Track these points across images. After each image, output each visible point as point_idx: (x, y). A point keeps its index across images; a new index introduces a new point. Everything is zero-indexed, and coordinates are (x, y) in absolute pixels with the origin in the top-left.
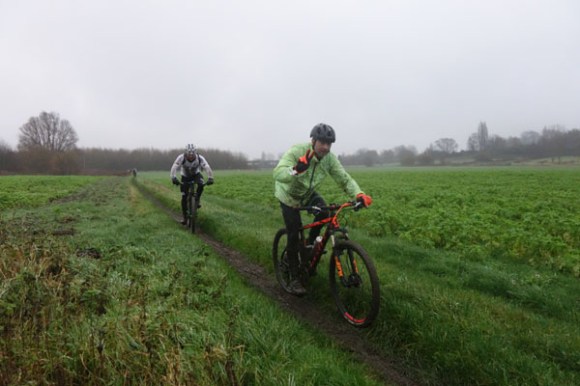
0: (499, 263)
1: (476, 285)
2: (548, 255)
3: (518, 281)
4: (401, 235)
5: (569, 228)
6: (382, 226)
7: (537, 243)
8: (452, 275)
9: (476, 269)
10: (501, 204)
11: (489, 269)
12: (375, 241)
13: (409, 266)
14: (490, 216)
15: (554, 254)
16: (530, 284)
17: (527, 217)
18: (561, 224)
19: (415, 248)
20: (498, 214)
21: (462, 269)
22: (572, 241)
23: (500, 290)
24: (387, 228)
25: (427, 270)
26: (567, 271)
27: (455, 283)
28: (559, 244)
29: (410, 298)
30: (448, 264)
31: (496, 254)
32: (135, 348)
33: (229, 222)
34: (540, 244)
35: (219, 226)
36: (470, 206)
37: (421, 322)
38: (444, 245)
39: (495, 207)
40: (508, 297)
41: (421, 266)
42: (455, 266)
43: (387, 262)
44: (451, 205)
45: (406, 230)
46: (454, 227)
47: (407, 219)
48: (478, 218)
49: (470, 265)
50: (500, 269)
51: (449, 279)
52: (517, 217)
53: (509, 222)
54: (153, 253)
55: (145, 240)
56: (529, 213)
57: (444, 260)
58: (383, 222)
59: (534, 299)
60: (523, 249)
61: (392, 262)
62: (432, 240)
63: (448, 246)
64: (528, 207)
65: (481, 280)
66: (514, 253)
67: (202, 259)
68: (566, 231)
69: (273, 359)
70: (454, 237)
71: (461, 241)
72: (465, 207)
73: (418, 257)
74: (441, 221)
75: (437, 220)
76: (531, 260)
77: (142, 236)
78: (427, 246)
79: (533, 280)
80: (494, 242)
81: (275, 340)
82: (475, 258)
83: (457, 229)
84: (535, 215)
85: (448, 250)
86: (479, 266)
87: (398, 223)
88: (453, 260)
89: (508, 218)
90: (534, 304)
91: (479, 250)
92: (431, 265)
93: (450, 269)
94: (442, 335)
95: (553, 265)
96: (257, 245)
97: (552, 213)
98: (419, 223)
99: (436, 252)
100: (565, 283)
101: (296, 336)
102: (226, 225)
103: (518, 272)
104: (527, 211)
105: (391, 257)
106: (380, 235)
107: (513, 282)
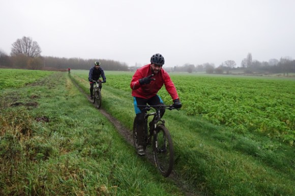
0: (252, 136)
1: (240, 149)
2: (278, 132)
3: (261, 147)
4: (203, 116)
5: (290, 118)
6: (194, 110)
7: (272, 126)
8: (228, 141)
9: (240, 138)
10: (256, 100)
11: (248, 140)
12: (190, 119)
13: (206, 135)
14: (250, 107)
15: (281, 131)
16: (267, 149)
17: (269, 109)
18: (286, 115)
19: (210, 125)
20: (254, 106)
21: (234, 138)
22: (290, 124)
23: (251, 152)
24: (196, 111)
25: (215, 138)
26: (287, 142)
27: (229, 146)
28: (284, 127)
29: (205, 157)
30: (226, 134)
31: (251, 130)
32: (62, 182)
33: (116, 104)
34: (274, 127)
35: (111, 106)
36: (240, 100)
37: (209, 172)
38: (225, 123)
39: (253, 103)
40: (256, 156)
41: (212, 135)
42: (229, 136)
43: (195, 132)
44: (230, 99)
45: (206, 113)
46: (230, 114)
47: (207, 107)
48: (244, 108)
49: (237, 136)
50: (252, 139)
51: (226, 144)
52: (263, 109)
53: (259, 111)
54: (76, 121)
55: (72, 112)
56: (270, 107)
57: (224, 132)
58: (195, 108)
59: (269, 158)
60: (265, 128)
61: (198, 132)
62: (219, 120)
63: (227, 123)
64: (270, 103)
65: (242, 145)
66: (261, 130)
67: (99, 127)
68: (287, 119)
69: (132, 191)
70: (230, 119)
71: (234, 121)
72: (237, 101)
73: (211, 130)
74: (224, 110)
75: (223, 109)
76: (269, 134)
77: (71, 110)
78: (216, 124)
79: (269, 147)
80: (250, 123)
81: (134, 180)
82: (240, 132)
83: (232, 115)
84: (273, 109)
85: (226, 126)
86: (242, 137)
87: (202, 109)
88: (228, 133)
89: (258, 109)
90: (268, 161)
91: (243, 128)
92: (217, 135)
93: (227, 137)
94: (220, 180)
95: (279, 137)
96: (129, 119)
97: (282, 108)
98: (213, 110)
99: (220, 127)
100: (285, 149)
101: (145, 177)
102: (114, 105)
103: (262, 142)
104: (269, 106)
105: (197, 129)
106: (193, 115)
107: (259, 148)
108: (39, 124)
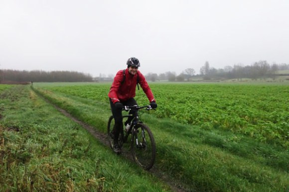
0: (217, 131)
1: (208, 142)
2: (239, 127)
3: (227, 140)
4: (172, 117)
5: (248, 114)
6: (163, 113)
7: (234, 122)
8: (197, 137)
9: (208, 134)
10: (217, 102)
11: (213, 134)
12: (160, 121)
13: (177, 133)
14: (213, 108)
15: (241, 126)
16: (232, 141)
17: (229, 108)
18: (244, 112)
19: (179, 124)
20: (216, 107)
21: (202, 134)
22: (249, 120)
23: (219, 144)
24: (165, 114)
25: (185, 135)
26: (248, 134)
27: (198, 141)
28: (244, 122)
29: (180, 150)
30: (195, 132)
31: (216, 127)
32: (48, 181)
33: (87, 111)
34: (236, 122)
35: (82, 113)
36: (203, 103)
37: (185, 162)
38: (192, 122)
39: (215, 104)
40: (223, 147)
41: (182, 133)
42: (198, 133)
43: (166, 131)
44: (194, 102)
45: (174, 115)
46: (196, 114)
47: (174, 109)
48: (207, 108)
49: (204, 132)
50: (218, 134)
51: (195, 139)
52: (224, 108)
53: (221, 111)
54: (49, 128)
55: (42, 121)
56: (230, 107)
57: (192, 130)
58: (163, 111)
59: (234, 148)
60: (228, 124)
61: (168, 131)
62: (187, 120)
63: (194, 122)
64: (229, 103)
65: (210, 139)
66: (224, 126)
67: (75, 131)
68: (246, 115)
69: (118, 183)
70: (197, 118)
71: (200, 120)
72: (201, 103)
73: (181, 129)
74: (191, 111)
75: (189, 110)
76: (232, 129)
77: (41, 119)
78: (184, 123)
79: (233, 139)
80: (215, 121)
81: (118, 173)
82: (207, 129)
83: (198, 115)
84: (232, 107)
85: (194, 124)
87: (170, 112)
88: (196, 130)
89: (220, 109)
90: (234, 151)
91: (209, 125)
92: (187, 133)
93: (196, 134)
94: (196, 167)
95: (241, 131)
96: (102, 123)
97: (240, 106)
98: (180, 112)
99: (188, 126)
100: (247, 140)
102: (85, 112)
103: (226, 135)
104: (229, 105)
105: (168, 129)
106: (162, 117)
107: (225, 140)
108: (11, 133)
